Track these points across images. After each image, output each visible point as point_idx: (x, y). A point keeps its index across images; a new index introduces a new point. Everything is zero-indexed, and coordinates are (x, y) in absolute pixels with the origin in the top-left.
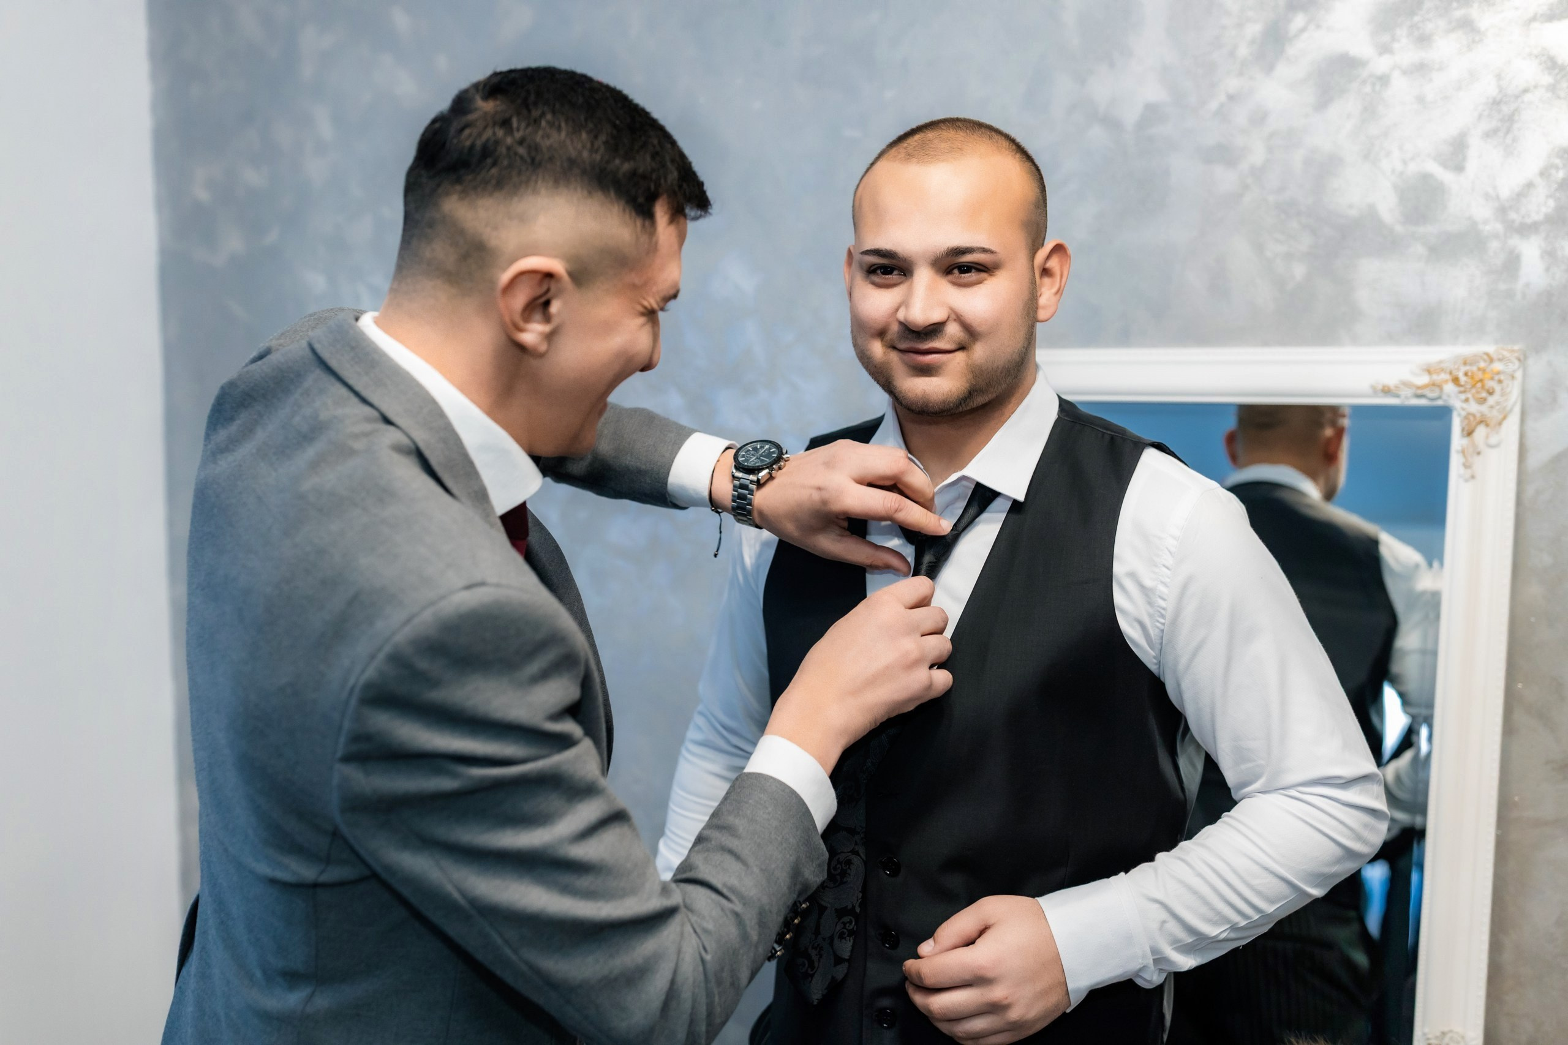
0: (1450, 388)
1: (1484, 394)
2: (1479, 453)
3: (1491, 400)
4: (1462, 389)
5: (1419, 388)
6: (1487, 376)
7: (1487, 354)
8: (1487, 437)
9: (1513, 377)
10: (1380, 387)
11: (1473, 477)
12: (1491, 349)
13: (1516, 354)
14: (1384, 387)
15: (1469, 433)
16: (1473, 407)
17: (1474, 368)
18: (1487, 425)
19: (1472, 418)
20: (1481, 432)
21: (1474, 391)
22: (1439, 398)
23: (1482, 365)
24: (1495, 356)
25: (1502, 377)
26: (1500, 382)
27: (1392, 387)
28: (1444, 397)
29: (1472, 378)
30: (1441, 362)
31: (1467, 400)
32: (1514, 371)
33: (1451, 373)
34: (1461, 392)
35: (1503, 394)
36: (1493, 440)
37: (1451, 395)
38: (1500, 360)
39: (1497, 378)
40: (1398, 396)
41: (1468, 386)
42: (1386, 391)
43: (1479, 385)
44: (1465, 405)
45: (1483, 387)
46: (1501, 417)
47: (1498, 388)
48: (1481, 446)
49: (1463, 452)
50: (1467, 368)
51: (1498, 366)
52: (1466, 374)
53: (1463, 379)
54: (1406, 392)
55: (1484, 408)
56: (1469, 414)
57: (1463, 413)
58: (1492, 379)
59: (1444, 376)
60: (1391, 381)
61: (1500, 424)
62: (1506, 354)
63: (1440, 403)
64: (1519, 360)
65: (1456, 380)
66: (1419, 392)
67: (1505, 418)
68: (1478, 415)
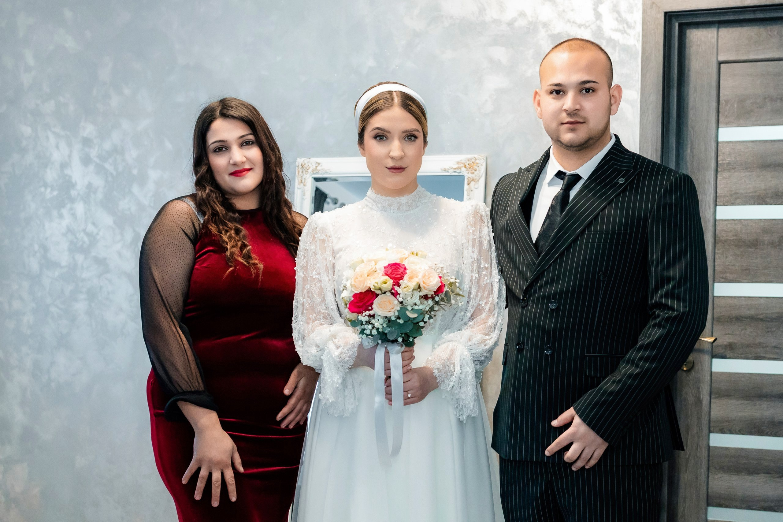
0: (464, 169)
1: (474, 171)
2: (472, 191)
3: (476, 173)
4: (467, 169)
5: (454, 169)
6: (475, 165)
7: (475, 157)
8: (474, 185)
9: (482, 165)
10: (443, 169)
11: (470, 199)
12: (476, 156)
13: (483, 158)
14: (445, 169)
15: (469, 184)
16: (470, 175)
17: (471, 162)
18: (474, 181)
19: (469, 179)
20: (473, 183)
21: (470, 170)
22: (460, 172)
23: (473, 161)
24: (477, 158)
25: (478, 165)
26: (478, 166)
27: (447, 169)
28: (462, 172)
29: (470, 165)
30: (461, 160)
31: (468, 173)
32: (482, 163)
33: (464, 164)
34: (466, 170)
35: (479, 171)
36: (476, 186)
37: (464, 172)
38: (478, 159)
39: (477, 165)
40: (449, 172)
41: (469, 168)
42: (445, 170)
43: (472, 168)
44: (467, 174)
45: (473, 168)
46: (478, 178)
47: (477, 168)
48: (473, 188)
49: (467, 190)
50: (469, 162)
51: (477, 161)
52: (468, 164)
53: (467, 166)
54: (451, 171)
55: (473, 176)
56: (469, 177)
57: (467, 177)
58: (476, 166)
59: (463, 165)
60: (447, 167)
61: (478, 181)
62: (480, 157)
63: (461, 174)
64: (484, 159)
65: (465, 167)
66: (454, 171)
67: (479, 179)
68: (471, 178)
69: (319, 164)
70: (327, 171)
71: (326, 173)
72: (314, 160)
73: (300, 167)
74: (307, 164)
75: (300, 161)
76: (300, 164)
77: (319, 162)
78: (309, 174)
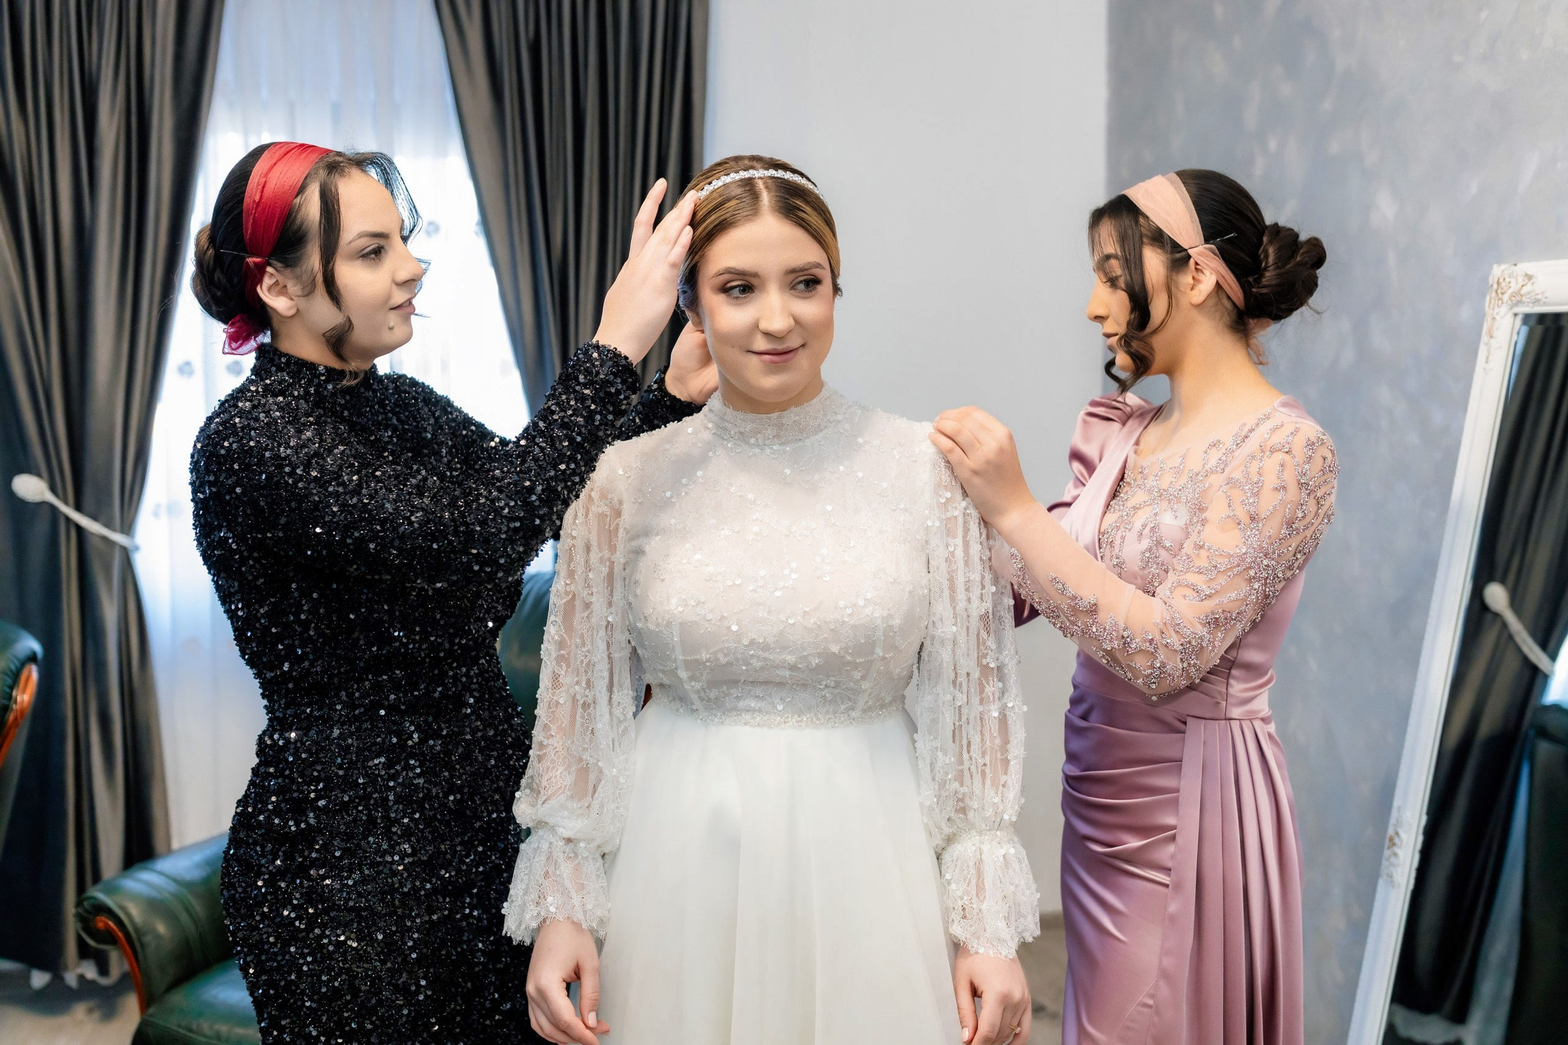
69: (1529, 277)
70: (1540, 297)
71: (1537, 302)
72: (1525, 267)
73: (1495, 286)
74: (1507, 280)
75: (1497, 271)
76: (1496, 280)
77: (1530, 273)
78: (1505, 305)
